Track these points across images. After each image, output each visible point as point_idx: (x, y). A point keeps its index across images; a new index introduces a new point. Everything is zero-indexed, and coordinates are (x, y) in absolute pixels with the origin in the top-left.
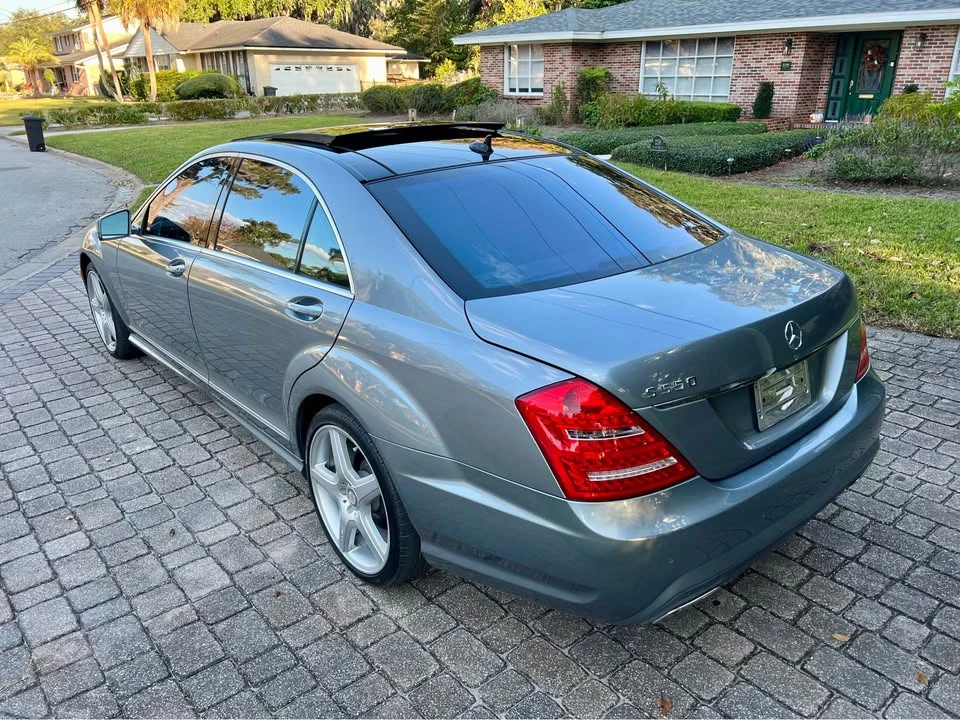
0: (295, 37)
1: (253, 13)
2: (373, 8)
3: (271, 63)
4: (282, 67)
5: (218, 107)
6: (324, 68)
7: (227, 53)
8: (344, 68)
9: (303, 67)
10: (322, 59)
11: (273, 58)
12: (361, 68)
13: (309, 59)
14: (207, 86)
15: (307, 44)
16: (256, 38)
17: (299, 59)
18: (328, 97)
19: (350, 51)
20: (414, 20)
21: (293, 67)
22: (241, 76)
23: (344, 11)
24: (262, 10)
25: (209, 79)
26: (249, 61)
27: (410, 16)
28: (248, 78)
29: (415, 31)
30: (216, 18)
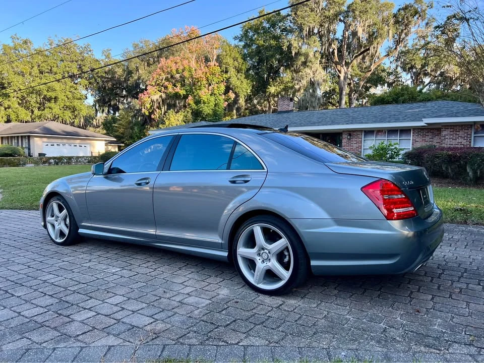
0: (58, 131)
1: (30, 120)
2: (90, 122)
3: (43, 142)
4: (49, 144)
5: (16, 161)
6: (73, 145)
7: (18, 137)
8: (83, 146)
9: (61, 145)
10: (72, 141)
11: (45, 140)
12: (92, 146)
13: (65, 141)
14: (7, 152)
15: (64, 134)
16: (37, 130)
17: (59, 141)
18: (78, 158)
19: (87, 138)
20: (116, 127)
21: (55, 144)
22: (25, 148)
23: (80, 121)
24: (35, 119)
25: (8, 149)
26: (31, 141)
27: (114, 125)
28: (29, 149)
29: (116, 132)
30: (8, 121)
